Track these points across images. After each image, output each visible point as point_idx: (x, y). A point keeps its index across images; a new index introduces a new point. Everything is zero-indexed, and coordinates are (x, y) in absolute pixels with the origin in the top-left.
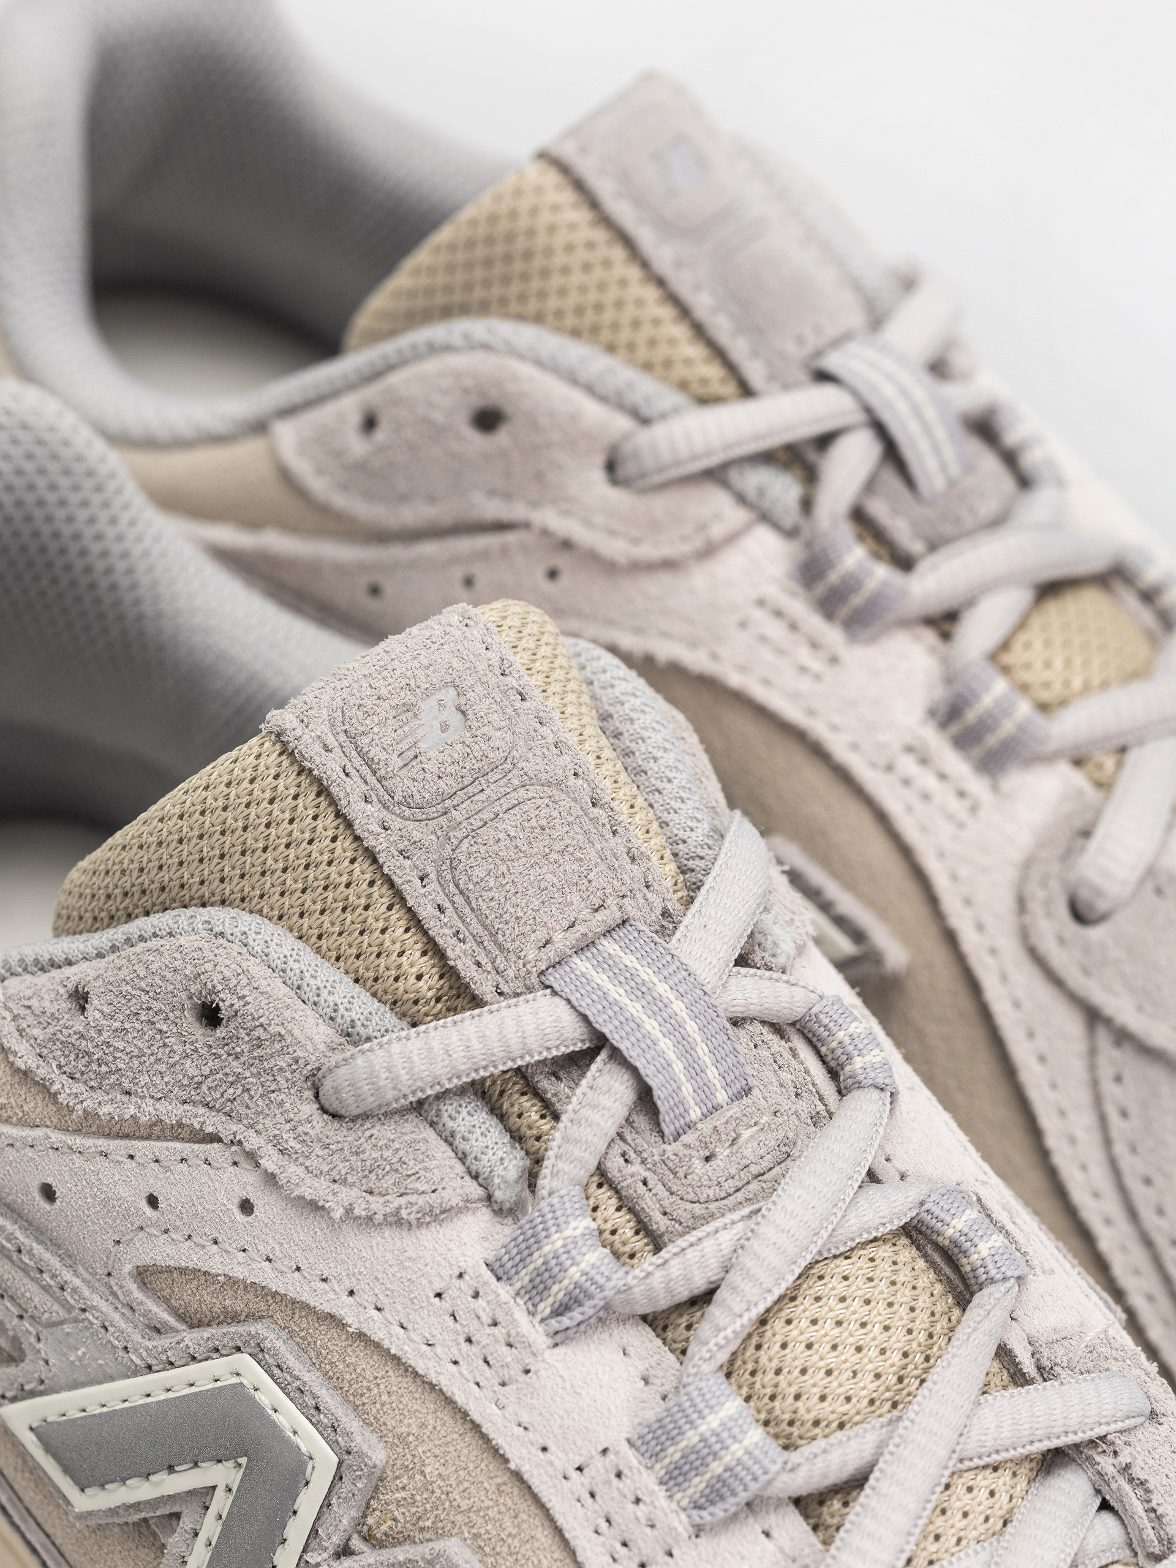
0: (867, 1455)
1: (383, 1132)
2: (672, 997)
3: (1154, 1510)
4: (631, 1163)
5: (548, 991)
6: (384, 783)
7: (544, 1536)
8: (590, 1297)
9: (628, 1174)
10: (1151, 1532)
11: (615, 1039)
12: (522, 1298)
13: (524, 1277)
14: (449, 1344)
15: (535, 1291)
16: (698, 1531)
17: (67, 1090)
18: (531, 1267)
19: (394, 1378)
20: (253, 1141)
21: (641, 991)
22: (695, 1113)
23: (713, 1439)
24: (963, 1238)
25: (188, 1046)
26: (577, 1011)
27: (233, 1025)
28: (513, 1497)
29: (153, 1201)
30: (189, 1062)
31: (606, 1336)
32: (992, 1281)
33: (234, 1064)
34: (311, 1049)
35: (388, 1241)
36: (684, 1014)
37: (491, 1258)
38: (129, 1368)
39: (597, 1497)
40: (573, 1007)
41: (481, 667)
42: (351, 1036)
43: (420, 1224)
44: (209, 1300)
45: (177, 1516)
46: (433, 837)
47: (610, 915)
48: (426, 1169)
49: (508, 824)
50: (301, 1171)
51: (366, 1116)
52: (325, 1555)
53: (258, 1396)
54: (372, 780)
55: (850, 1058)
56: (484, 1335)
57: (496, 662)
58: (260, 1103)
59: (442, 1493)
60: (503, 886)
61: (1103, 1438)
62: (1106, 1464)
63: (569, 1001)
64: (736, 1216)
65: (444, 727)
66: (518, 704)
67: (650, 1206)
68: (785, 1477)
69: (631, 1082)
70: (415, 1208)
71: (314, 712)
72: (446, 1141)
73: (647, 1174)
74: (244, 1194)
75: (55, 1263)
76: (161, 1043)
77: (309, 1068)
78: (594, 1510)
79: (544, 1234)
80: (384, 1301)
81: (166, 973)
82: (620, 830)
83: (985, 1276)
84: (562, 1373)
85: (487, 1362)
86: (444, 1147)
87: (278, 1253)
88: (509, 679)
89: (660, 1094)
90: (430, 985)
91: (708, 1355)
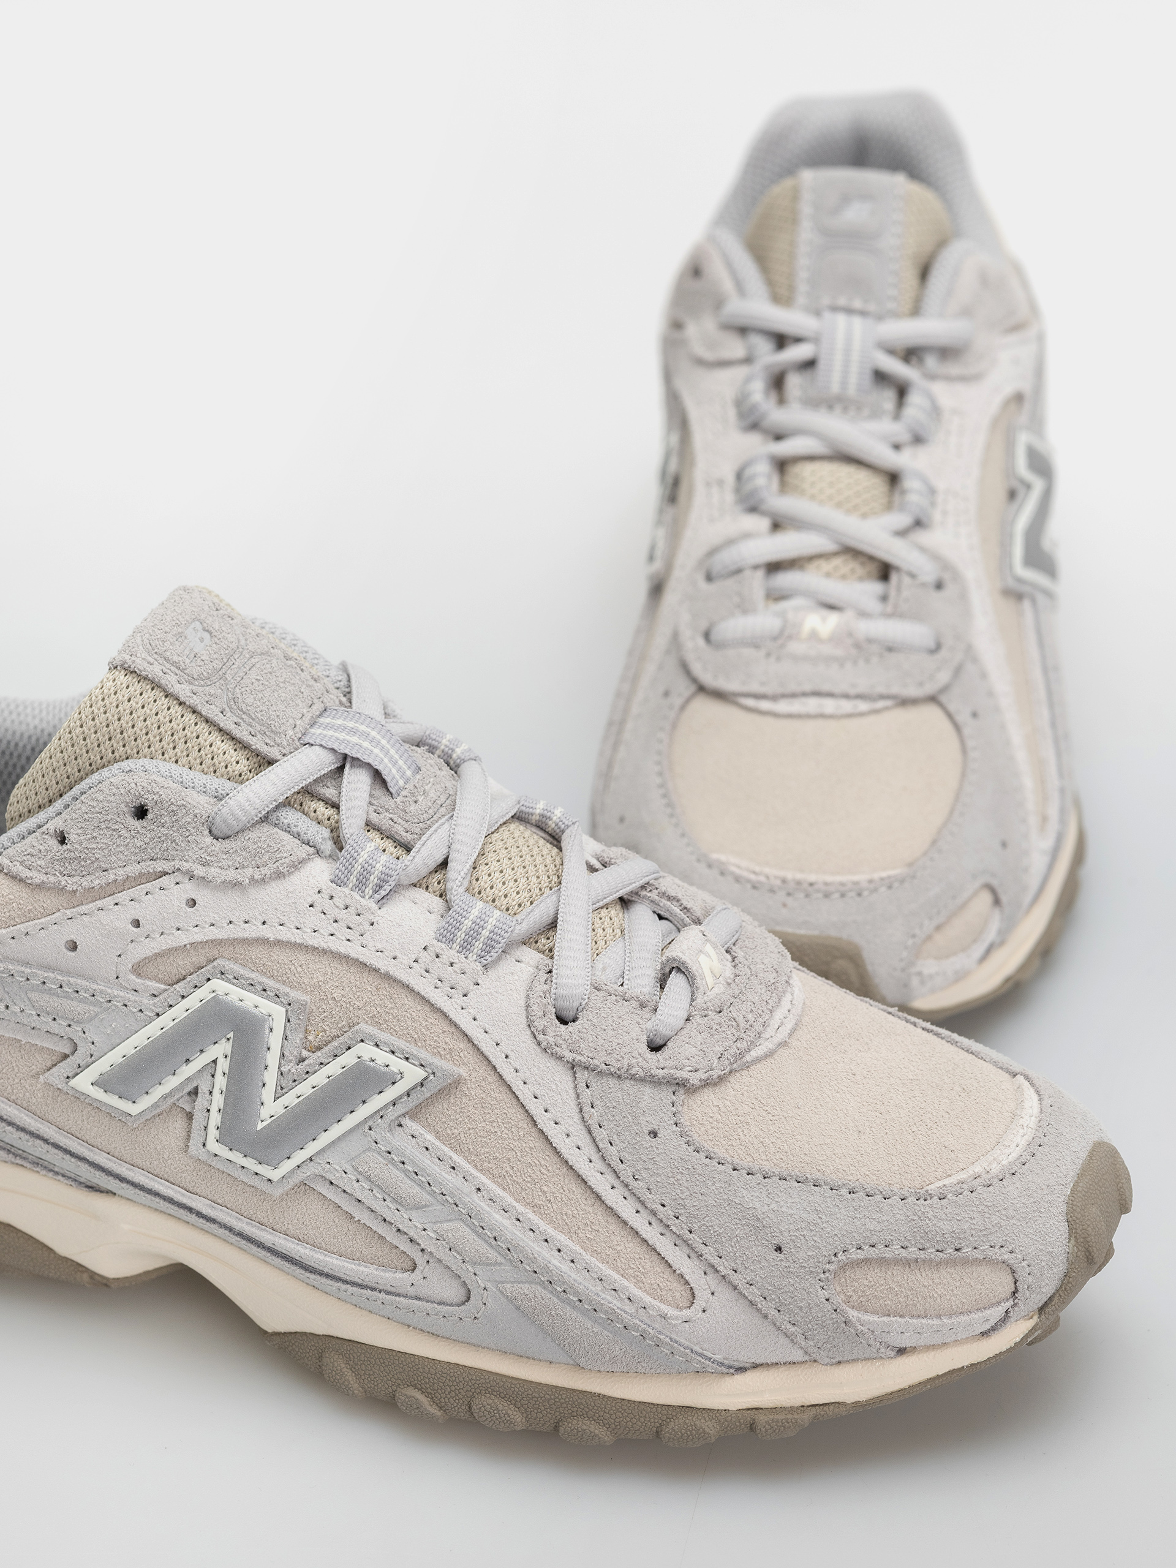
0: (552, 912)
1: (254, 835)
2: (370, 730)
3: (686, 908)
4: (381, 813)
5: (307, 746)
6: (186, 672)
7: (409, 1001)
8: (391, 876)
9: (383, 820)
10: (688, 919)
11: (353, 753)
12: (355, 891)
13: (353, 879)
14: (326, 926)
15: (361, 885)
16: (485, 967)
17: (70, 883)
18: (355, 872)
19: (302, 958)
20: (186, 866)
21: (353, 731)
22: (401, 783)
23: (479, 920)
24: (546, 812)
25: (132, 832)
26: (327, 748)
27: (156, 810)
28: (385, 987)
29: (137, 924)
30: (136, 840)
31: (402, 897)
32: (568, 826)
33: (163, 829)
34: (201, 807)
35: (275, 889)
36: (378, 737)
37: (332, 877)
38: (146, 1020)
39: (431, 971)
40: (324, 747)
41: (206, 608)
42: (219, 798)
43: (290, 873)
44: (183, 963)
45: (196, 1089)
46: (220, 690)
47: (318, 707)
48: (282, 846)
49: (253, 674)
50: (218, 870)
51: (242, 831)
52: (292, 1064)
53: (229, 998)
54: (178, 672)
55: (453, 750)
56: (342, 915)
57: (211, 604)
58: (183, 845)
59: (347, 1004)
60: (264, 703)
61: (648, 883)
62: (654, 895)
63: (321, 745)
64: (443, 820)
65: (202, 640)
66: (231, 622)
67: (399, 830)
68: (518, 927)
69: (367, 773)
70: (285, 865)
71: (136, 648)
72: (286, 831)
73: (391, 816)
74: (188, 896)
75: (85, 983)
76: (117, 836)
77: (203, 817)
78: (431, 979)
79: (356, 854)
80: (284, 919)
81: (109, 798)
82: (304, 668)
83: (563, 826)
84: (389, 919)
85: (349, 928)
86: (287, 834)
87: (217, 918)
88: (221, 612)
89: (384, 773)
90: (243, 766)
91: (459, 884)
